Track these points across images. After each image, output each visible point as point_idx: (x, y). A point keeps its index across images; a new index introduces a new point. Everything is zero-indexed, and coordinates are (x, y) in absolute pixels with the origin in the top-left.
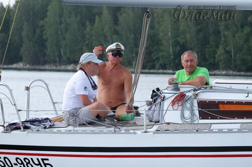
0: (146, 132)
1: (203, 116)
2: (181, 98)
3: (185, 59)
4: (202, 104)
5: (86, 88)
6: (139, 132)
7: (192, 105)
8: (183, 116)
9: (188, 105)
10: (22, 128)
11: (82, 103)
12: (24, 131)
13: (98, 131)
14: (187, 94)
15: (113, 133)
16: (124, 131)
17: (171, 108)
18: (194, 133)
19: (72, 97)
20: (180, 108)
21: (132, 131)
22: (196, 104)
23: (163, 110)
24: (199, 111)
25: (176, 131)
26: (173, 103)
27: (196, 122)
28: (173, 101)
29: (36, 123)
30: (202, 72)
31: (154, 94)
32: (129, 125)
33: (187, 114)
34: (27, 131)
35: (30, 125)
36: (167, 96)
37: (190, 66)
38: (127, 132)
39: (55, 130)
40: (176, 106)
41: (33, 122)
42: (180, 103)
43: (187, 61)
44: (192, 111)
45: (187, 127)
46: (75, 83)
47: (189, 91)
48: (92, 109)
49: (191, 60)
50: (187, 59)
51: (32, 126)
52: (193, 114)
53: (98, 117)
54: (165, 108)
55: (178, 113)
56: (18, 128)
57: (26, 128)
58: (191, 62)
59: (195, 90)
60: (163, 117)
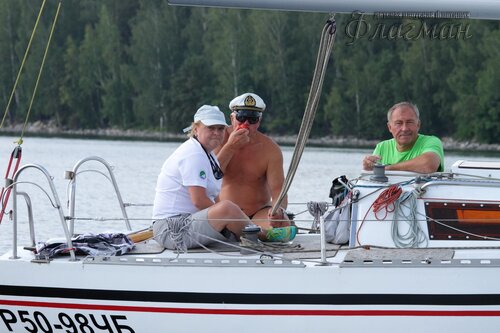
0: (325, 264)
1: (437, 232)
2: (392, 197)
3: (395, 120)
4: (435, 210)
5: (202, 173)
6: (310, 264)
7: (414, 212)
8: (396, 233)
9: (406, 211)
10: (72, 253)
11: (194, 203)
12: (76, 260)
13: (228, 262)
14: (405, 189)
15: (258, 266)
16: (281, 262)
17: (371, 216)
18: (423, 266)
19: (174, 192)
20: (391, 216)
21: (298, 262)
22: (422, 210)
23: (356, 221)
24: (429, 223)
25: (386, 262)
26: (377, 206)
27: (423, 245)
28: (376, 202)
29: (101, 244)
30: (431, 145)
31: (336, 188)
32: (289, 250)
33: (405, 228)
34: (83, 260)
35: (88, 248)
36: (364, 192)
37: (405, 132)
38: (287, 263)
39: (140, 258)
40: (382, 213)
41: (93, 241)
42: (391, 207)
43: (400, 123)
44: (414, 222)
45: (406, 254)
46: (181, 163)
47: (408, 183)
48: (214, 215)
49: (408, 122)
50: (400, 118)
51: (92, 250)
52: (416, 229)
53: (225, 232)
54: (360, 217)
55: (387, 226)
56: (64, 254)
57: (80, 253)
58: (406, 125)
59: (419, 181)
60: (356, 235)
